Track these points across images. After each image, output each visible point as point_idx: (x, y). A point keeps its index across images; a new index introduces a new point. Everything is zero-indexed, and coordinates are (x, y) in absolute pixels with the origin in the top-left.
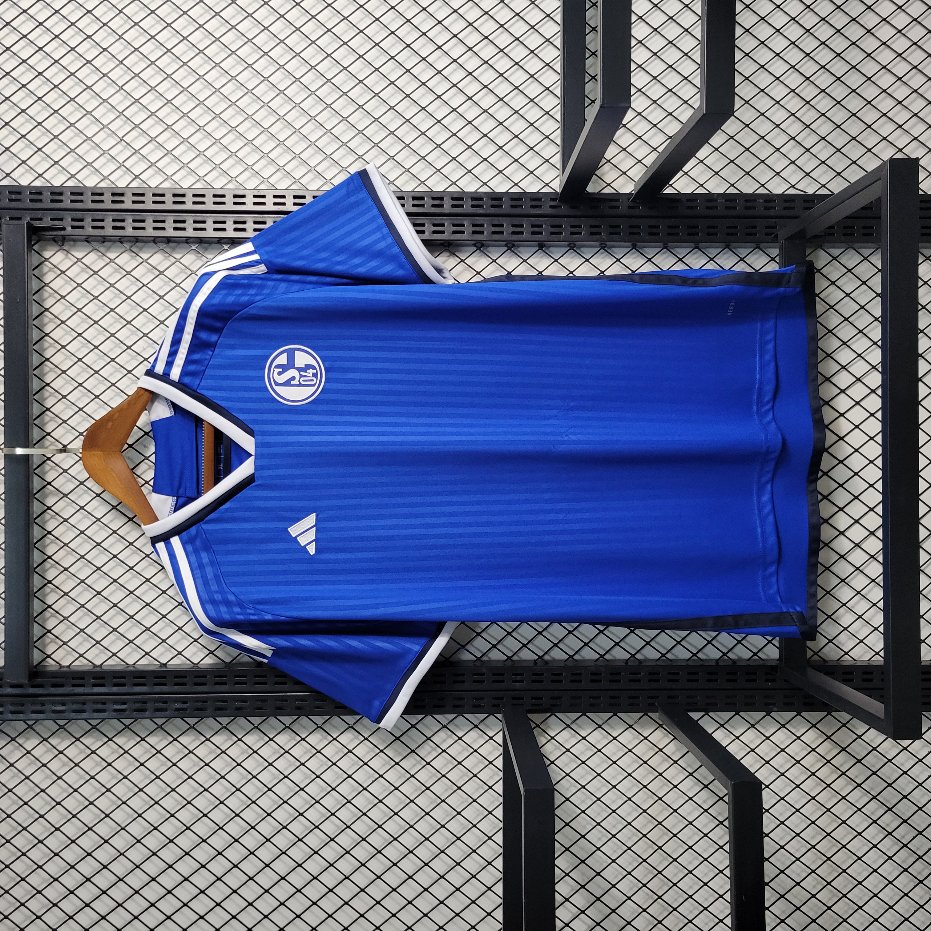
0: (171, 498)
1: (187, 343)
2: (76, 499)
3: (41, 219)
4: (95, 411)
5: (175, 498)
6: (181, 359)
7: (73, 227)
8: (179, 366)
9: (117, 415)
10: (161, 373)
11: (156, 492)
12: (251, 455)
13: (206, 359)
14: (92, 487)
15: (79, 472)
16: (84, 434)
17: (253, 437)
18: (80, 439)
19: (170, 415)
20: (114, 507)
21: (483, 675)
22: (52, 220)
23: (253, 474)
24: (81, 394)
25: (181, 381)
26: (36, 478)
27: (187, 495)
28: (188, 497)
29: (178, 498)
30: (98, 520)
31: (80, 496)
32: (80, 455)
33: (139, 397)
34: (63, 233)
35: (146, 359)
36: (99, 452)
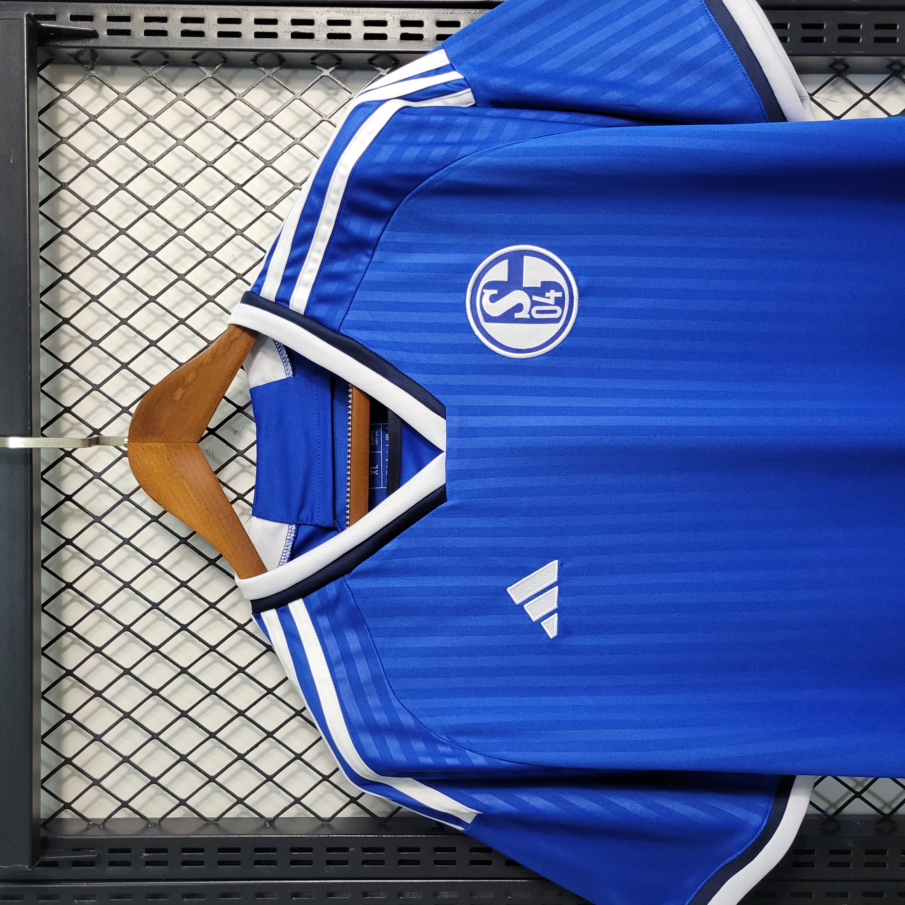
0: (286, 526)
1: (323, 240)
2: (116, 524)
3: (53, 18)
4: (149, 369)
5: (294, 527)
6: (311, 271)
7: (111, 32)
8: (306, 285)
9: (192, 376)
10: (272, 298)
11: (258, 516)
12: (440, 451)
13: (358, 271)
14: (144, 502)
15: (122, 477)
16: (133, 410)
17: (444, 417)
18: (125, 420)
19: (284, 377)
20: (183, 541)
21: (847, 852)
22: (74, 18)
23: (444, 487)
24: (125, 339)
25: (310, 313)
26: (45, 488)
27: (316, 522)
28: (316, 526)
29: (298, 526)
30: (155, 562)
31: (122, 519)
32: (126, 449)
33: (232, 342)
34: (92, 43)
35: (240, 277)
36: (158, 445)
